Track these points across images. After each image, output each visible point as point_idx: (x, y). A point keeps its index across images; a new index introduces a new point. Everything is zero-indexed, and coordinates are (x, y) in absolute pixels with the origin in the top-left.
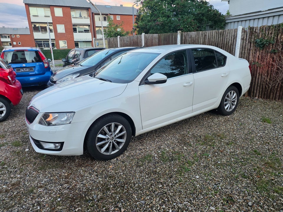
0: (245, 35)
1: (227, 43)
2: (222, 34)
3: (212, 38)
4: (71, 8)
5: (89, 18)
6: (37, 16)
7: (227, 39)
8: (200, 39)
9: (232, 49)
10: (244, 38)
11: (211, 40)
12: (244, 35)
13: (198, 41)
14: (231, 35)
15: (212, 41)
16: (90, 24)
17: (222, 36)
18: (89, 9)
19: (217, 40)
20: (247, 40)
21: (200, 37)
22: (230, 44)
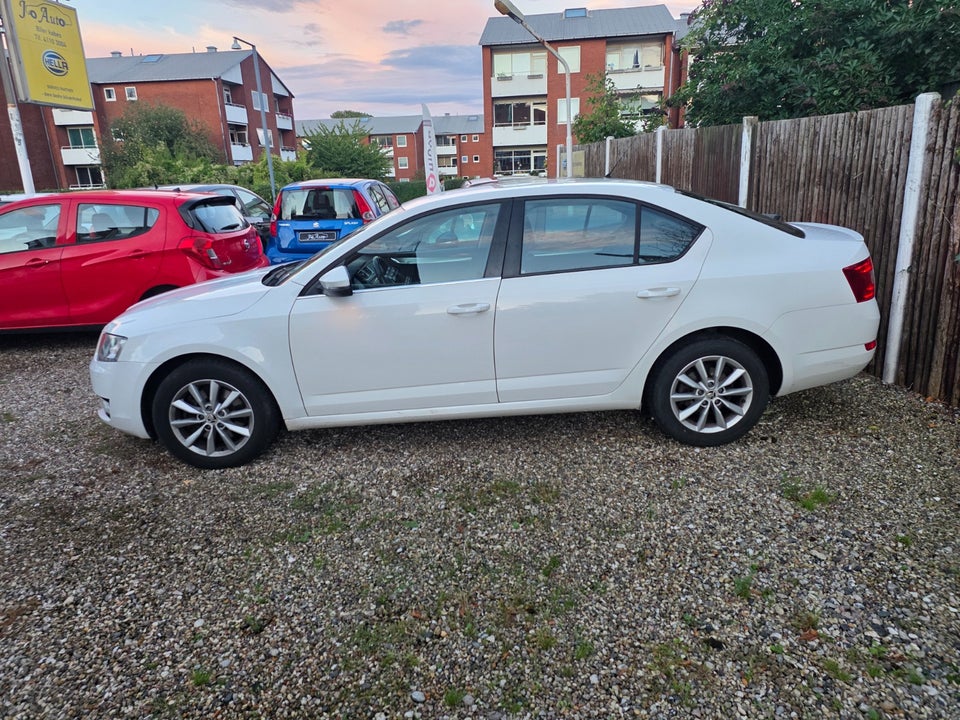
0: (940, 133)
1: (880, 166)
2: (865, 127)
3: (835, 142)
4: (608, 43)
5: (664, 67)
6: (509, 79)
7: (879, 147)
8: (800, 147)
9: (892, 192)
10: (935, 143)
11: (831, 153)
12: (937, 131)
13: (794, 155)
14: (892, 132)
15: (834, 155)
16: (662, 89)
17: (864, 135)
18: (668, 38)
19: (849, 152)
20: (945, 155)
21: (800, 142)
22: (887, 170)
